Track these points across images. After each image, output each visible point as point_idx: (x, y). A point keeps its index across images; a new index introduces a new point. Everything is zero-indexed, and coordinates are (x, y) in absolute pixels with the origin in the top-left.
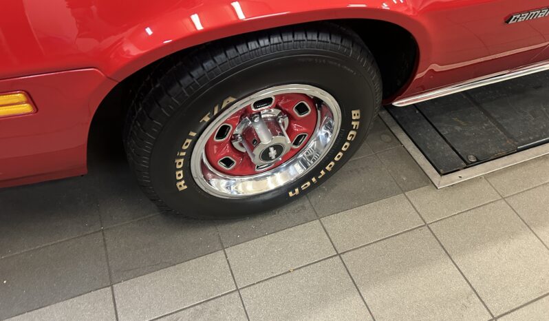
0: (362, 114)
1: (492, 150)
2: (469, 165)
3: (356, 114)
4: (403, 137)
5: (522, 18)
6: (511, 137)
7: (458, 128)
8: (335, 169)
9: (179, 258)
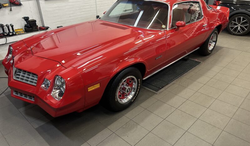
0: (140, 80)
1: (164, 85)
2: (161, 89)
3: (139, 80)
4: (146, 88)
5: (157, 58)
6: (166, 82)
7: (156, 84)
8: (138, 93)
9: (116, 120)
